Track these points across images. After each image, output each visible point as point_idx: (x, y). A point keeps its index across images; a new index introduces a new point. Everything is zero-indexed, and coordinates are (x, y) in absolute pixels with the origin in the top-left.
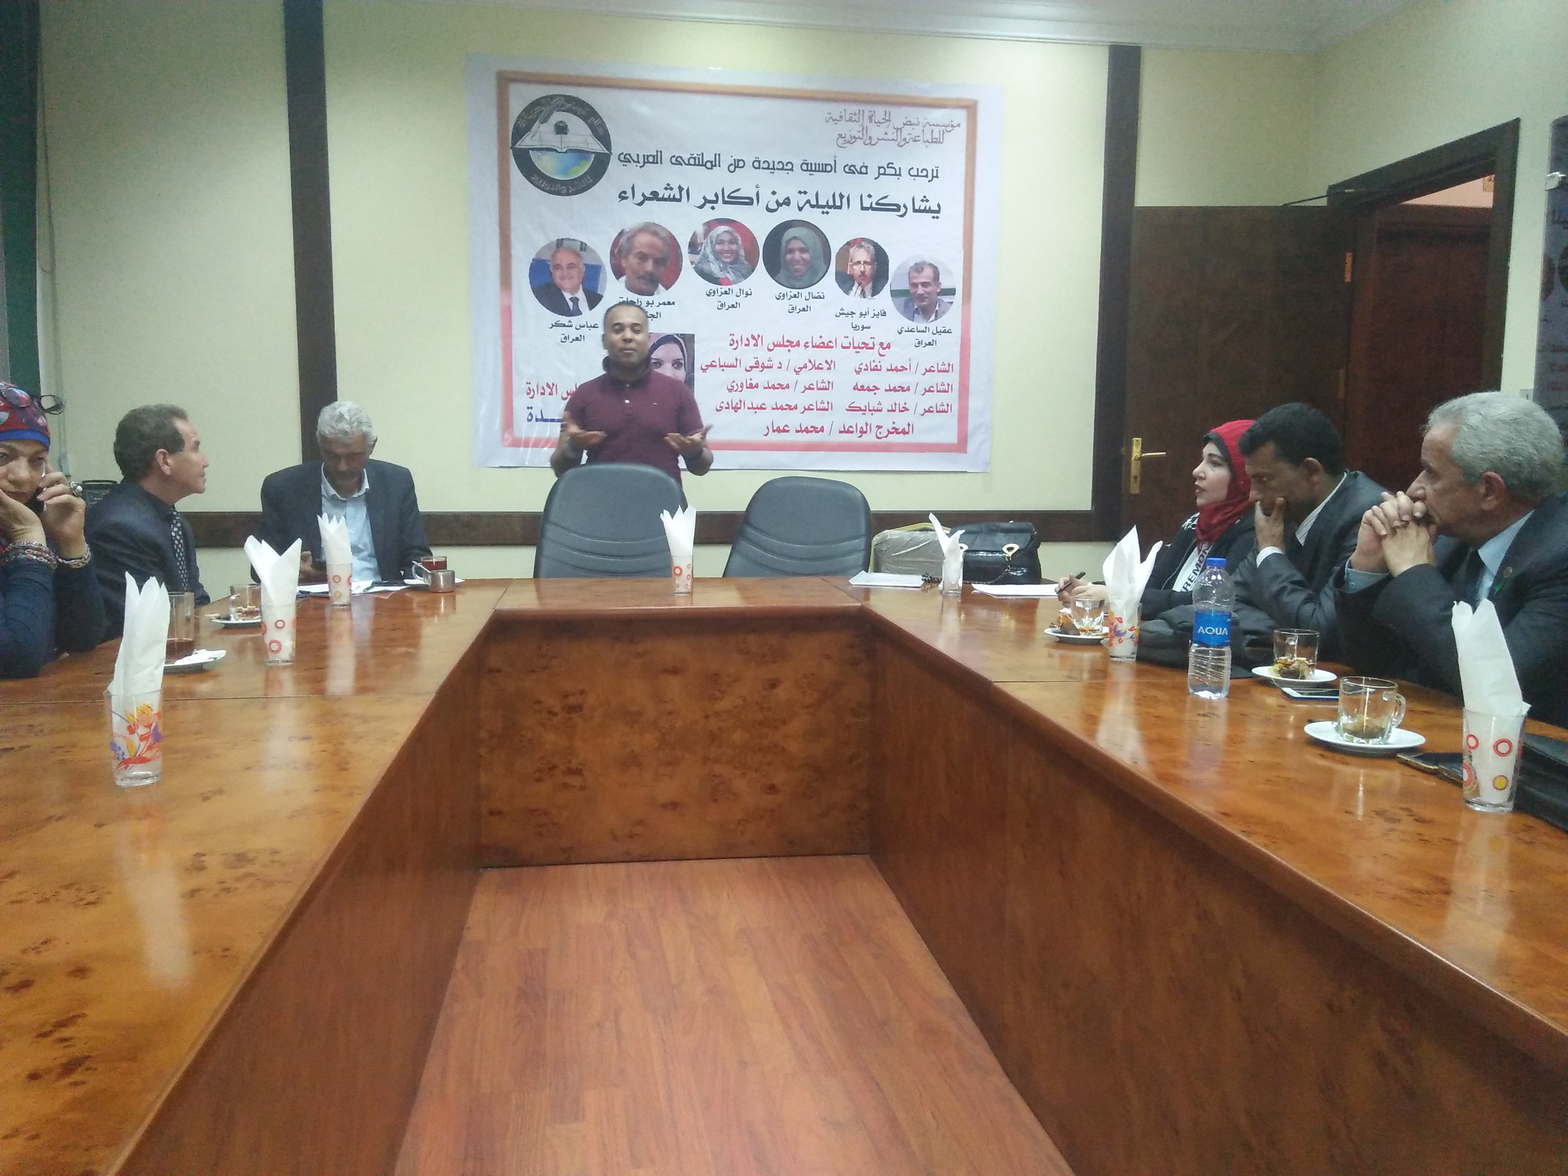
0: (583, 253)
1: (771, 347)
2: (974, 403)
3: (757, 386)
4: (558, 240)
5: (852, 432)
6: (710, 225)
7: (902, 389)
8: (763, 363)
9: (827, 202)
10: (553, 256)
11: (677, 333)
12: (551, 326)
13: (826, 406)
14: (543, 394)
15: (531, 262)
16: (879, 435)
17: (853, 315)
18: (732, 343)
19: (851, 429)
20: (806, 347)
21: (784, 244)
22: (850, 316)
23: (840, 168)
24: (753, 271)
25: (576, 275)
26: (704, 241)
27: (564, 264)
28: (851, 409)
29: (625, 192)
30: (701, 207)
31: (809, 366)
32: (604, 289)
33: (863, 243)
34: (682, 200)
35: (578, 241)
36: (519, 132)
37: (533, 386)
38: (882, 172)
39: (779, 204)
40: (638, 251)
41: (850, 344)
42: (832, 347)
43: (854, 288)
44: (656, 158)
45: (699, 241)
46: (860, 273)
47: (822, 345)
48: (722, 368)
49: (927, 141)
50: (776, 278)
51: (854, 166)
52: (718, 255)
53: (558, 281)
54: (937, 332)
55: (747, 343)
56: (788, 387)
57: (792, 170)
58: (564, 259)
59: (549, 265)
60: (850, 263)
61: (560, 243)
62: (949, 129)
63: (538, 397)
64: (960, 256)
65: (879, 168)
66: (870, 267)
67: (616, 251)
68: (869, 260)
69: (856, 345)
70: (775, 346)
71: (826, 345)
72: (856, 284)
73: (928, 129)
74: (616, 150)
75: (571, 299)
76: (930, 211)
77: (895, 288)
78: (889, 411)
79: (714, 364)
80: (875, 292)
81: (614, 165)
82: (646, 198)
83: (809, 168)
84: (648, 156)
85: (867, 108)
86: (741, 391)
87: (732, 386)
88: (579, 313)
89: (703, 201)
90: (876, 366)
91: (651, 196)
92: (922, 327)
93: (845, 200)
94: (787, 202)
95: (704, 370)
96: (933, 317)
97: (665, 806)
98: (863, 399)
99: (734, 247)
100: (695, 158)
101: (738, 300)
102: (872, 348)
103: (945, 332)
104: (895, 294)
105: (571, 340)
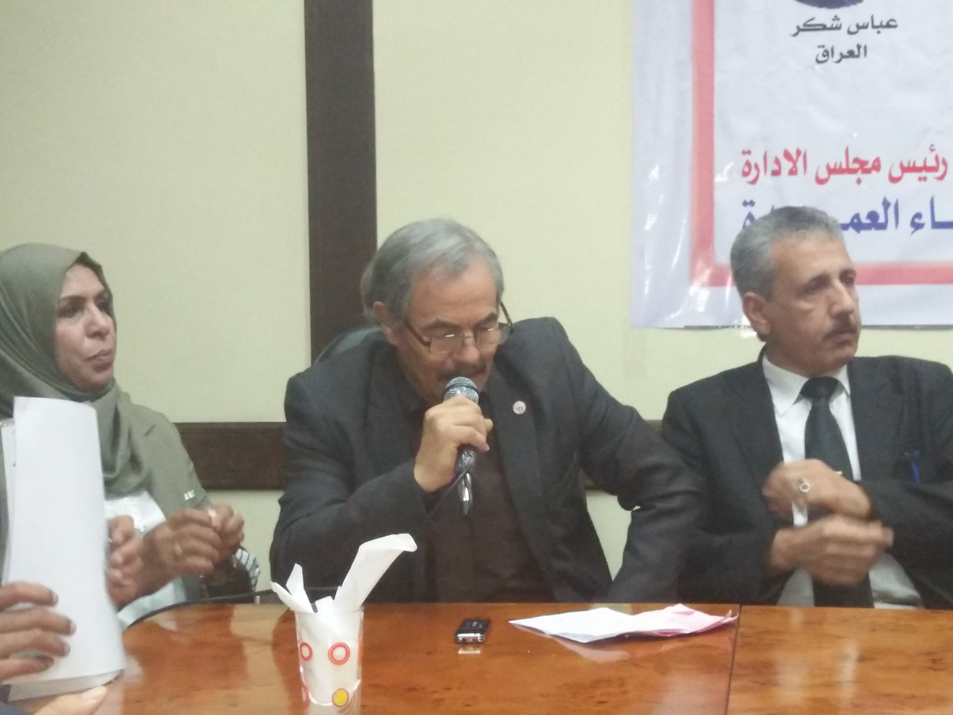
12: (795, 30)
14: (776, 173)
37: (756, 158)
63: (766, 179)
105: (837, 57)
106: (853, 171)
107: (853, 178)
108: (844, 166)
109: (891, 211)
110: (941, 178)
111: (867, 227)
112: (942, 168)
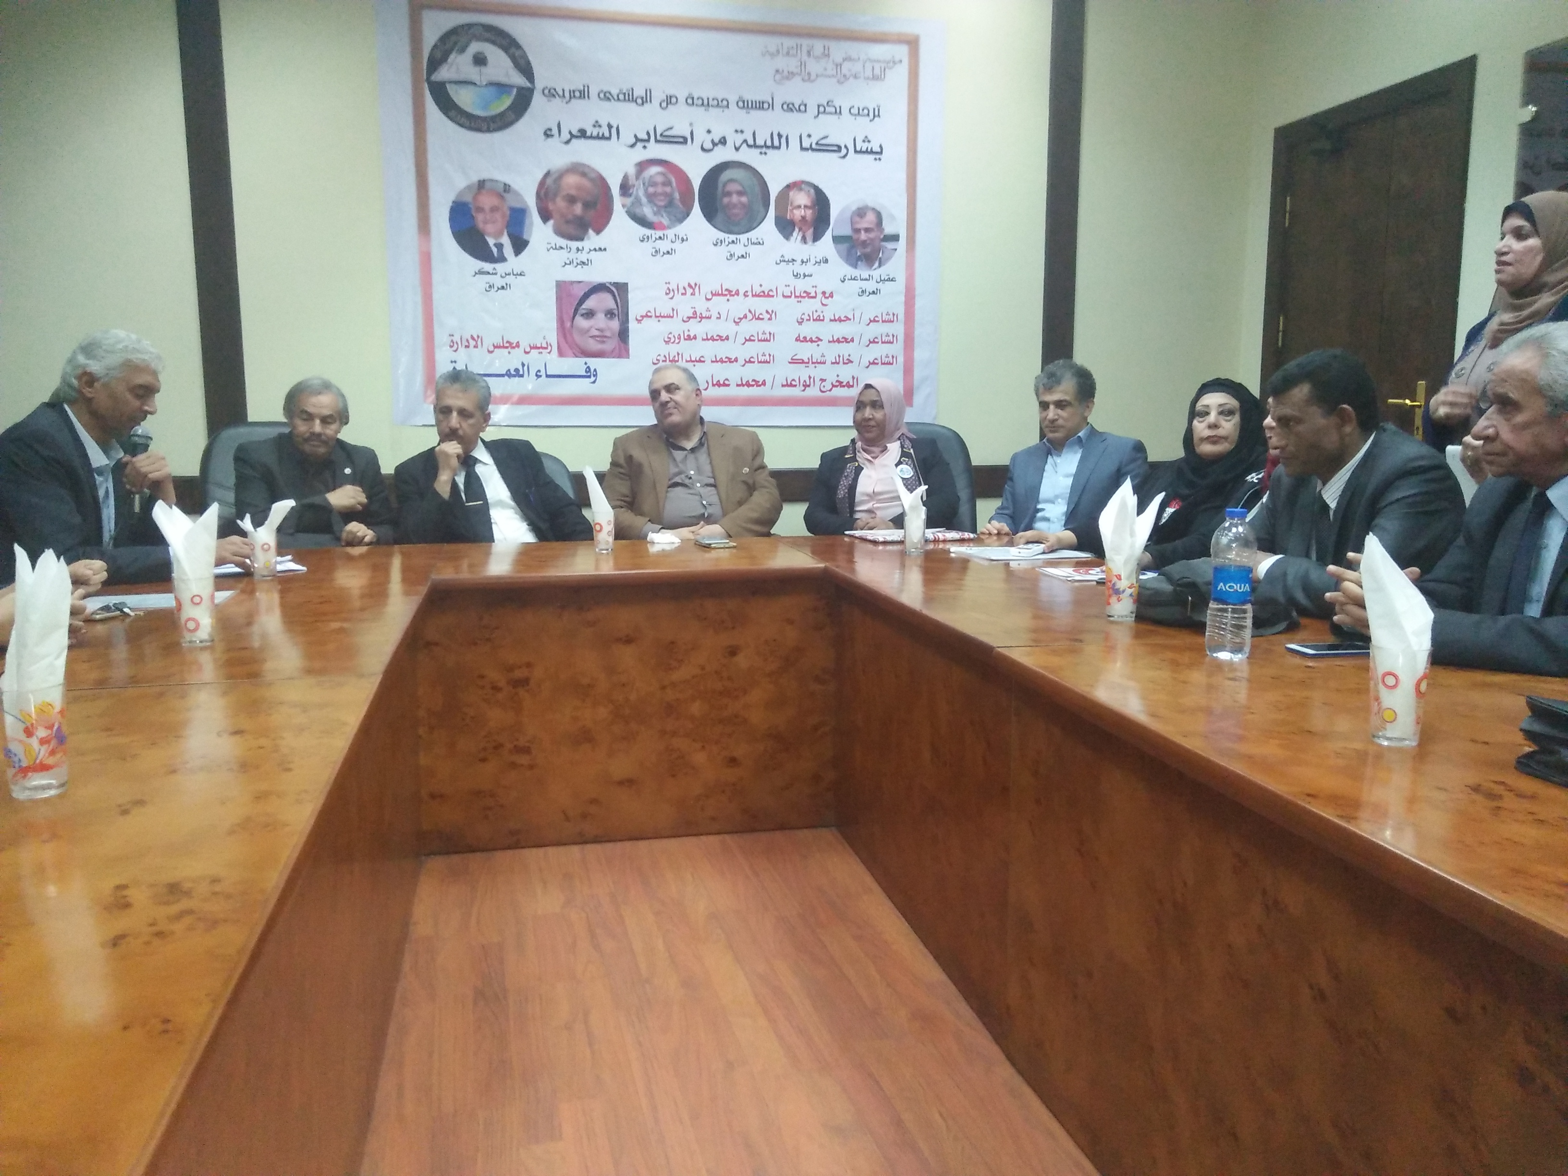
0: (506, 195)
1: (709, 296)
2: (920, 354)
3: (695, 338)
4: (479, 181)
5: (795, 386)
6: (642, 166)
7: (846, 340)
8: (701, 314)
9: (765, 142)
10: (475, 198)
11: (610, 281)
12: (474, 274)
13: (767, 358)
14: (467, 347)
15: (451, 204)
16: (823, 389)
17: (794, 262)
18: (668, 292)
19: (794, 383)
20: (746, 295)
21: (720, 185)
22: (791, 264)
23: (777, 106)
24: (688, 216)
25: (500, 220)
26: (637, 183)
27: (487, 208)
28: (794, 361)
29: (550, 130)
30: (633, 146)
31: (750, 316)
32: (530, 235)
33: (803, 186)
34: (612, 139)
35: (501, 182)
36: (434, 64)
37: (456, 338)
38: (821, 110)
39: (714, 144)
40: (564, 193)
41: (791, 293)
42: (773, 296)
43: (795, 234)
44: (582, 93)
45: (630, 183)
46: (800, 218)
47: (762, 294)
48: (657, 319)
49: (868, 78)
50: (713, 222)
51: (793, 105)
52: (651, 198)
53: (481, 225)
54: (881, 280)
55: (684, 292)
56: (727, 338)
57: (728, 106)
58: (487, 201)
59: (470, 209)
60: (789, 208)
61: (481, 184)
62: (891, 64)
63: (462, 350)
64: (904, 201)
65: (819, 106)
66: (811, 211)
67: (542, 193)
68: (809, 204)
69: (798, 294)
70: (713, 295)
71: (766, 294)
72: (797, 229)
73: (869, 66)
74: (539, 84)
75: (495, 245)
76: (872, 152)
77: (836, 233)
78: (832, 363)
79: (649, 314)
80: (816, 237)
81: (538, 99)
82: (572, 136)
83: (746, 105)
84: (574, 92)
85: (806, 43)
86: (678, 343)
87: (668, 338)
88: (502, 259)
89: (634, 140)
90: (819, 316)
91: (579, 134)
92: (865, 275)
93: (783, 140)
94: (723, 141)
95: (639, 321)
96: (877, 264)
97: (621, 783)
98: (806, 351)
99: (668, 189)
100: (625, 94)
101: (674, 246)
102: (815, 297)
103: (889, 280)
104: (837, 240)
105: (496, 289)
106: (507, 347)
107: (506, 351)
108: (502, 345)
109: (526, 368)
110: (549, 353)
111: (514, 376)
112: (549, 347)
